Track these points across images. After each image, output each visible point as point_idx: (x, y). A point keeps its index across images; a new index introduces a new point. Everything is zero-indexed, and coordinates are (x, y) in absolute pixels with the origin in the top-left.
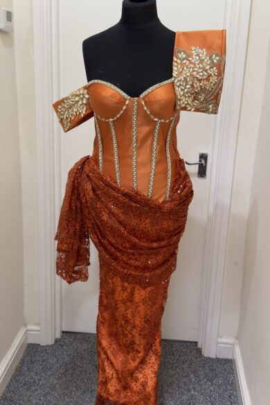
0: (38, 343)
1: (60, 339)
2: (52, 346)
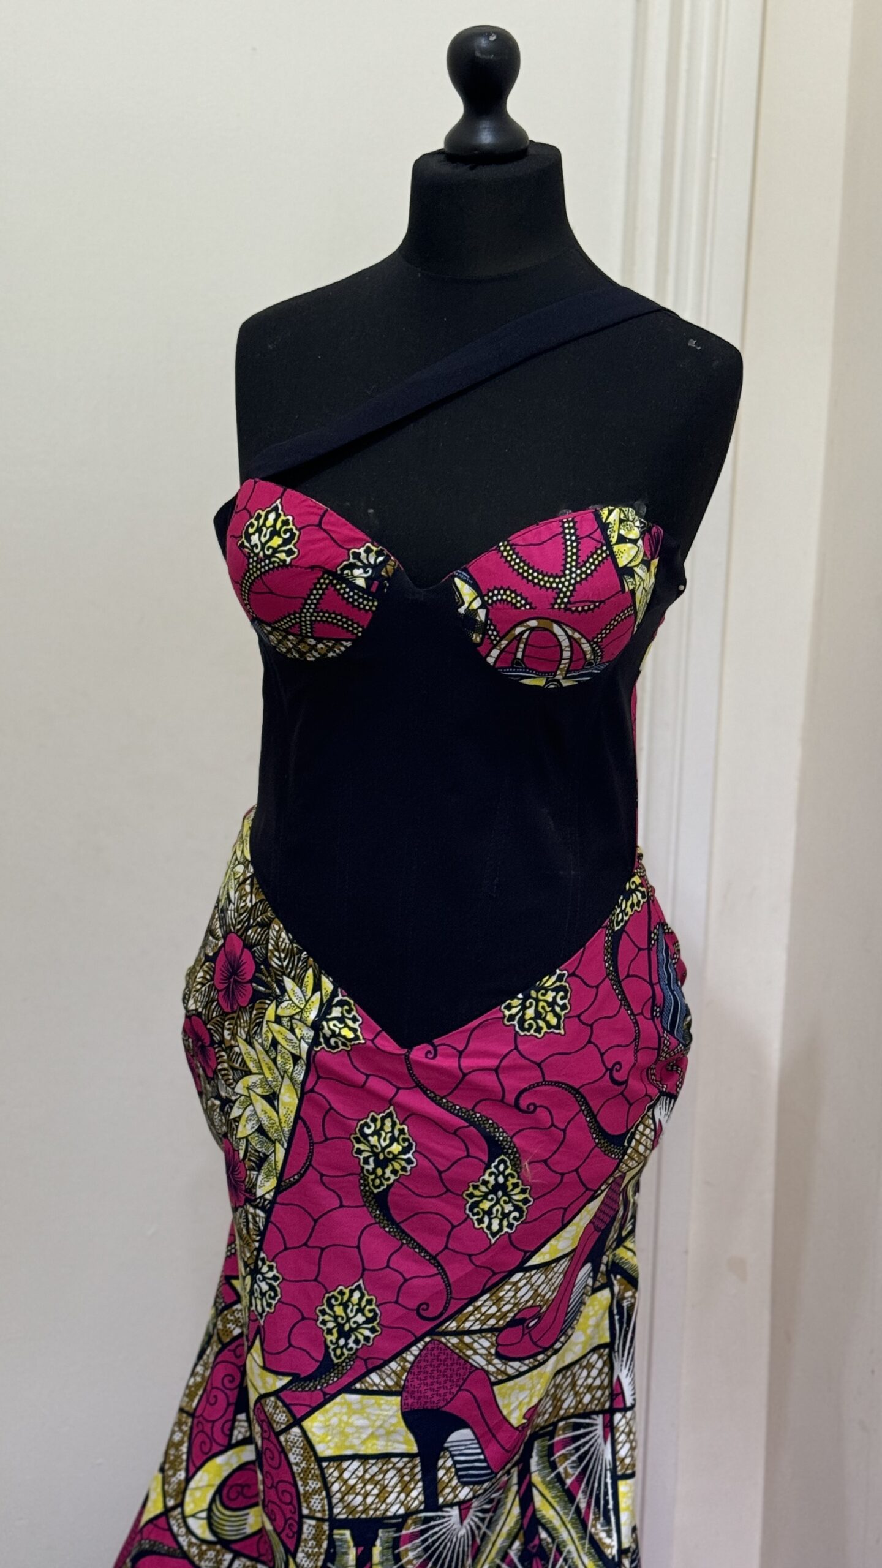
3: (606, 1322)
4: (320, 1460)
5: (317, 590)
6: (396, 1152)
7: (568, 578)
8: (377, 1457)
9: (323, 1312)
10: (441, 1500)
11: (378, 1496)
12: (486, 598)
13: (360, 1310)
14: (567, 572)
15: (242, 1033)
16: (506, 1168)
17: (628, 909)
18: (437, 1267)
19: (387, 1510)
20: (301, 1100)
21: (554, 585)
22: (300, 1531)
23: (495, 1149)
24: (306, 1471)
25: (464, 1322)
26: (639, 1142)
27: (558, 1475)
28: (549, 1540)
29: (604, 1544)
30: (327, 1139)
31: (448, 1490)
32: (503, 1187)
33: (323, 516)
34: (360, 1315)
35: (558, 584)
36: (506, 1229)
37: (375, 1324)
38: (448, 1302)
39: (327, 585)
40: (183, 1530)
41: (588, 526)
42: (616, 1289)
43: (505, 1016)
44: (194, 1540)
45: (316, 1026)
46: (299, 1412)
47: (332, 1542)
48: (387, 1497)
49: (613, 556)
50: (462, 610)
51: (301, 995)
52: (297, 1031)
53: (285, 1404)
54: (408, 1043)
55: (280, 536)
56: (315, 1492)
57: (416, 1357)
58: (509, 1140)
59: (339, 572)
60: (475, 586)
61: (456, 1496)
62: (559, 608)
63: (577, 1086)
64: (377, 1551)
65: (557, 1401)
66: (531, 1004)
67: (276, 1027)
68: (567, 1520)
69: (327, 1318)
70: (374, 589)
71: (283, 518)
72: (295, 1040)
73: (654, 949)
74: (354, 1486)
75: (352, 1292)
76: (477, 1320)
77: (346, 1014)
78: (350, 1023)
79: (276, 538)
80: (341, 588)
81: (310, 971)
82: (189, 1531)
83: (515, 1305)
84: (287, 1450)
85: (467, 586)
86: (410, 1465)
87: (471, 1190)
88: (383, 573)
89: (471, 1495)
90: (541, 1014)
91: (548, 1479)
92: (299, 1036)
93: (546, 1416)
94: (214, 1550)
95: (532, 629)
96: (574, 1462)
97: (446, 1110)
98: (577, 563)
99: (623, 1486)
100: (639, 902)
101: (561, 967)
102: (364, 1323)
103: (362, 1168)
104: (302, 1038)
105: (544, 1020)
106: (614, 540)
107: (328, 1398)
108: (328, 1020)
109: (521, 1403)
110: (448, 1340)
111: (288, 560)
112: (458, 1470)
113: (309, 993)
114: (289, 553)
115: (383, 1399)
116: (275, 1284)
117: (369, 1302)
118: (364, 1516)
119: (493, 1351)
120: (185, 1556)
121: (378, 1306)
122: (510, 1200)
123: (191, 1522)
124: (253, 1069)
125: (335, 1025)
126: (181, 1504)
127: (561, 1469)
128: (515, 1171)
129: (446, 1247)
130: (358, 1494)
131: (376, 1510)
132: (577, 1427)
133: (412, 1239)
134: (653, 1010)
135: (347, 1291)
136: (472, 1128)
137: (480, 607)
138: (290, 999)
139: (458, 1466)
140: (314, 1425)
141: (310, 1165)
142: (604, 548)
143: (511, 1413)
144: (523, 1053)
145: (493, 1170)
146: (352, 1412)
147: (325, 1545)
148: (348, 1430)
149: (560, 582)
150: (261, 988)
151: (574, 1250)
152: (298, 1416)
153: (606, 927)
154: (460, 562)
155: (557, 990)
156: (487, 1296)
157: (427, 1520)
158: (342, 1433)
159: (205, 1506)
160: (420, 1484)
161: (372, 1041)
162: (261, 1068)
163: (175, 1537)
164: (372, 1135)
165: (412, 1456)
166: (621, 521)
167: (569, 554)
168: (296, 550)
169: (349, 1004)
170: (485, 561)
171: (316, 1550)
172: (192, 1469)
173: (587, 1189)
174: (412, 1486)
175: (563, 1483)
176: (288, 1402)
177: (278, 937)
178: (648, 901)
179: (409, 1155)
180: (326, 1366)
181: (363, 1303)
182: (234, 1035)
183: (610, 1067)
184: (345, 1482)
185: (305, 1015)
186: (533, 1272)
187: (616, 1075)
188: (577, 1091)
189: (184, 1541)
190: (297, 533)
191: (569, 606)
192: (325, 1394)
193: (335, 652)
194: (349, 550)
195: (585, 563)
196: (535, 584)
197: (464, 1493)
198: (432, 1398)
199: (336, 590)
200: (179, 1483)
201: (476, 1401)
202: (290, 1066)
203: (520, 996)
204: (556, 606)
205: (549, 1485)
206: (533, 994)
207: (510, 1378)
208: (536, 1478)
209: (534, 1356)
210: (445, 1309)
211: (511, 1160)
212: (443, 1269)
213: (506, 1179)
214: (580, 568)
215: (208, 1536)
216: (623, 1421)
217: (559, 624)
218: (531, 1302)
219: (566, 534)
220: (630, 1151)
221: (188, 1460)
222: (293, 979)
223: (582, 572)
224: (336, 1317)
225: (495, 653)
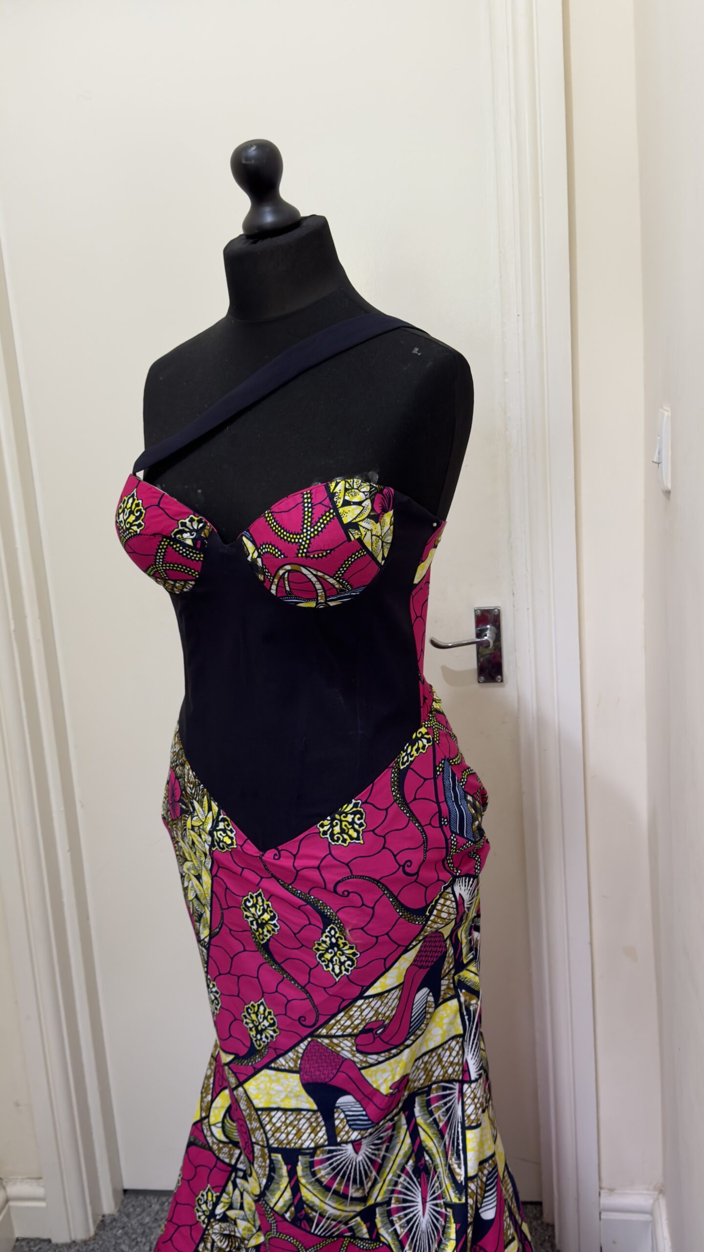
0: (45, 1237)
1: (114, 1220)
2: (85, 1242)
3: (459, 1020)
4: (257, 1110)
5: (161, 549)
6: (267, 919)
7: (305, 534)
8: (293, 1110)
9: (246, 1017)
10: (339, 1139)
11: (295, 1135)
12: (260, 551)
13: (265, 1018)
14: (305, 530)
15: (179, 833)
16: (336, 933)
17: (414, 752)
18: (306, 994)
19: (302, 1144)
20: (212, 880)
21: (297, 540)
22: (253, 1152)
23: (327, 921)
24: (250, 1115)
25: (331, 1030)
26: (440, 911)
27: (435, 1120)
28: (430, 1162)
29: (456, 1172)
30: (229, 907)
31: (343, 1133)
32: (337, 945)
33: (161, 498)
34: (265, 1021)
35: (299, 539)
36: (344, 972)
37: (275, 1027)
38: (317, 1016)
39: (167, 545)
40: (209, 1133)
41: (322, 495)
42: (462, 999)
43: (320, 832)
44: (215, 1140)
45: (211, 834)
46: (242, 1078)
47: (271, 1161)
48: (301, 1137)
49: (339, 517)
50: (249, 559)
51: (202, 813)
52: (203, 836)
53: (233, 1072)
54: (263, 849)
55: (134, 515)
56: (256, 1129)
57: (304, 1050)
58: (334, 914)
59: (173, 536)
60: (253, 542)
61: (349, 1137)
62: (302, 556)
63: (377, 878)
64: (299, 1169)
65: (429, 1073)
66: (337, 823)
67: (192, 832)
68: (440, 1150)
69: (248, 1021)
70: (199, 546)
71: (136, 502)
72: (202, 843)
73: (440, 778)
74: (279, 1128)
75: (259, 1006)
76: (339, 1029)
77: (227, 827)
78: (229, 833)
79: (132, 516)
80: (177, 547)
81: (205, 797)
82: (212, 1135)
83: (363, 1020)
84: (239, 1100)
85: (249, 542)
86: (314, 1116)
87: (317, 946)
88: (202, 535)
89: (359, 1137)
90: (344, 830)
91: (429, 1121)
92: (204, 840)
93: (422, 1082)
94: (228, 1147)
95: (289, 571)
96: (443, 1112)
97: (292, 893)
98: (311, 524)
99: (470, 1134)
100: (424, 746)
101: (356, 798)
102: (269, 1026)
103: (251, 928)
104: (205, 841)
105: (347, 834)
106: (340, 505)
107: (257, 1071)
108: (217, 831)
109: (386, 1080)
110: (322, 1041)
111: (138, 531)
112: (348, 1121)
113: (206, 812)
114: (139, 526)
115: (290, 1075)
116: (218, 996)
117: (270, 1013)
118: (288, 1147)
119: (354, 1048)
120: (210, 1149)
121: (275, 1016)
122: (343, 954)
123: (213, 1128)
124: (188, 858)
125: (221, 834)
126: (208, 1117)
127: (436, 1116)
128: (342, 935)
129: (309, 982)
130: (282, 1133)
131: (295, 1143)
132: (445, 1089)
133: (289, 974)
134: (440, 821)
135: (256, 1005)
136: (308, 906)
137: (258, 557)
138: (198, 816)
139: (348, 1118)
140: (251, 1086)
141: (223, 923)
142: (332, 511)
143: (379, 1086)
144: (335, 857)
145: (327, 934)
146: (272, 1081)
147: (268, 1161)
148: (273, 1092)
149: (300, 538)
150: (184, 807)
151: (402, 983)
152: (241, 1081)
153: (393, 767)
154: (244, 525)
155: (354, 813)
156: (342, 1014)
157: (330, 1151)
158: (268, 1094)
159: (220, 1119)
160: (324, 1128)
161: (241, 846)
162: (191, 857)
163: (205, 1137)
164: (252, 906)
165: (314, 1112)
166: (346, 490)
167: (306, 517)
168: (143, 524)
169: (227, 821)
170: (258, 523)
171: (263, 1164)
172: (215, 1095)
173: (399, 946)
174: (319, 1129)
175: (438, 1125)
176: (235, 1071)
177: (189, 774)
178: (433, 745)
179: (275, 922)
180: (252, 1051)
181: (266, 1014)
182: (177, 834)
183: (402, 864)
184: (274, 1124)
185: (205, 827)
186: (371, 1000)
187: (408, 870)
188: (379, 882)
189: (210, 1140)
190: (144, 511)
191: (308, 554)
192: (254, 1068)
193: (187, 588)
194: (178, 521)
195: (317, 523)
196: (285, 540)
197: (355, 1135)
198: (322, 1075)
199: (173, 548)
200: (208, 1102)
201: (350, 1078)
202: (203, 858)
203: (329, 818)
204: (300, 555)
205: (429, 1125)
206: (337, 816)
207: (372, 1065)
208: (420, 1120)
209: (389, 1050)
210: (317, 1021)
211: (338, 928)
212: (310, 995)
213: (337, 939)
214: (313, 527)
215: (223, 1139)
216: (469, 1090)
217: (304, 567)
218: (374, 1019)
219: (305, 503)
220: (432, 918)
221: (213, 1088)
222: (198, 802)
223: (315, 530)
224: (253, 1021)
225: (274, 587)
